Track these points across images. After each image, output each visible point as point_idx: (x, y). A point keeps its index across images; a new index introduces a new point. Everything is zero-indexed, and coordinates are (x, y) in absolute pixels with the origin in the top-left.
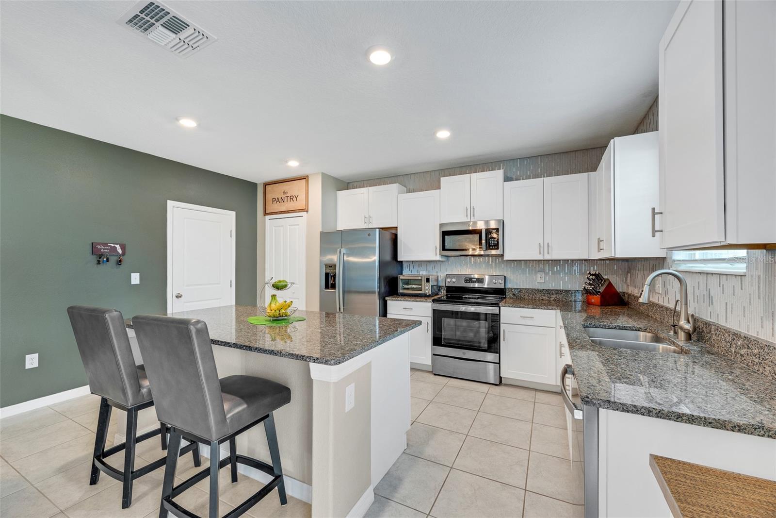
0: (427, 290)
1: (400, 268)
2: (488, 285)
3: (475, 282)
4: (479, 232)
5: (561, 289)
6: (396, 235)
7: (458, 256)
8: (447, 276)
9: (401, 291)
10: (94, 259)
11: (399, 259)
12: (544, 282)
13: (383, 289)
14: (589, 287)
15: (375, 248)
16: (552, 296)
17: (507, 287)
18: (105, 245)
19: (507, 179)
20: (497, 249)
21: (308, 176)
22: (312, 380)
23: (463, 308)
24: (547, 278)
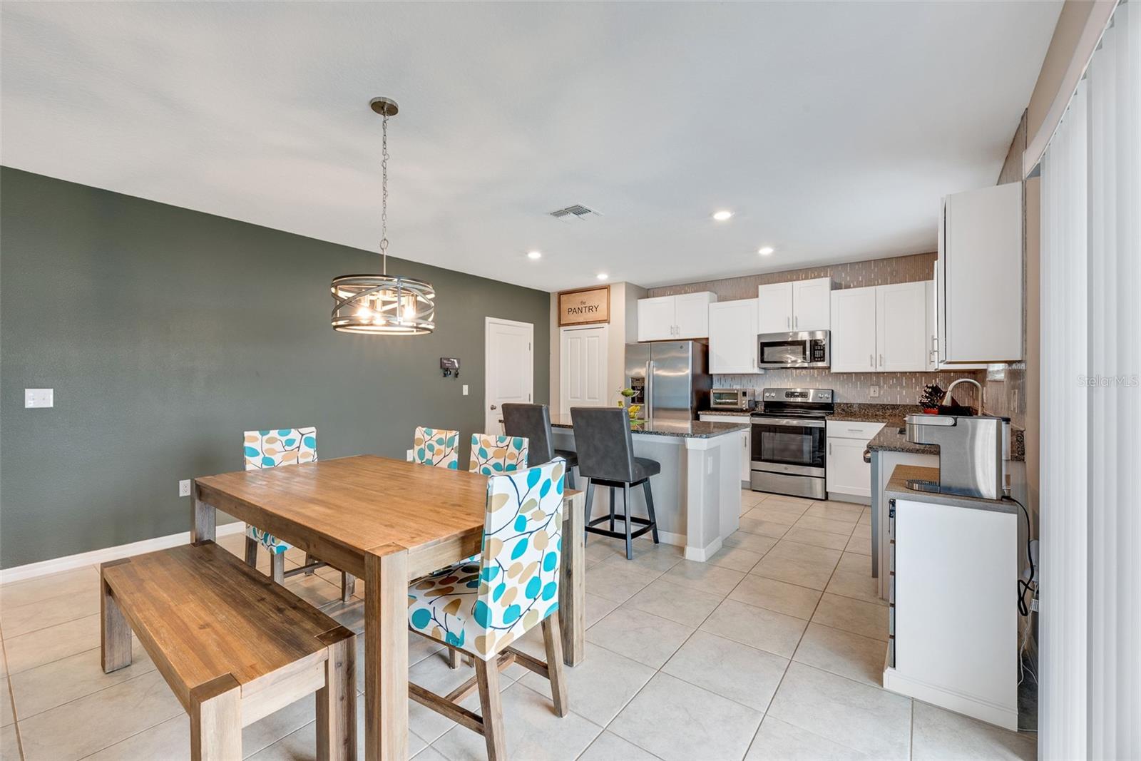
0: (743, 404)
1: (710, 382)
2: (813, 399)
3: (797, 396)
4: (803, 343)
5: (898, 403)
6: (707, 347)
7: (778, 369)
8: (766, 390)
9: (712, 405)
10: (441, 371)
11: (710, 373)
12: (877, 395)
13: (695, 404)
14: (925, 400)
15: (688, 358)
16: (888, 411)
17: (834, 402)
18: (448, 360)
19: (835, 286)
20: (824, 361)
21: (609, 286)
22: (687, 450)
23: (784, 422)
24: (882, 392)
